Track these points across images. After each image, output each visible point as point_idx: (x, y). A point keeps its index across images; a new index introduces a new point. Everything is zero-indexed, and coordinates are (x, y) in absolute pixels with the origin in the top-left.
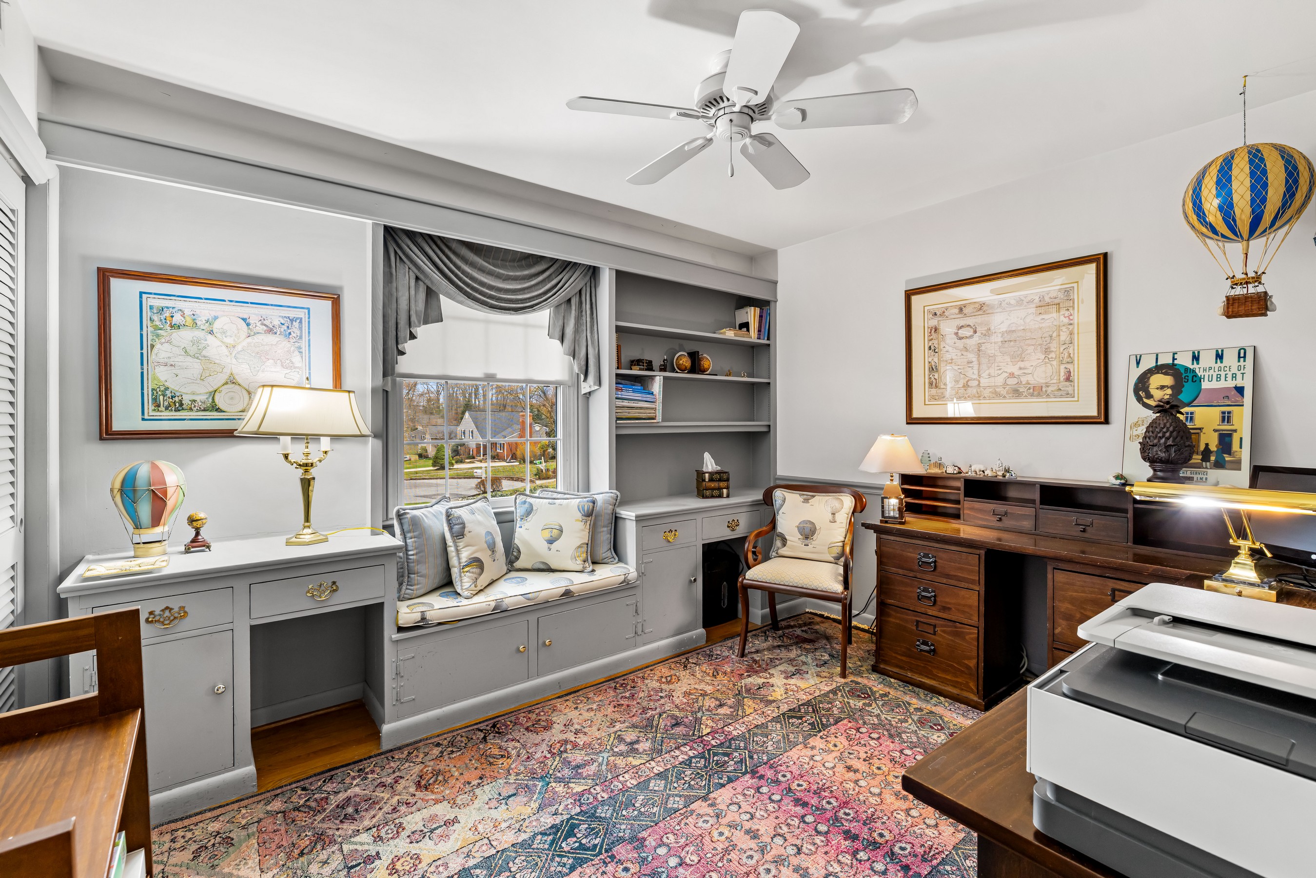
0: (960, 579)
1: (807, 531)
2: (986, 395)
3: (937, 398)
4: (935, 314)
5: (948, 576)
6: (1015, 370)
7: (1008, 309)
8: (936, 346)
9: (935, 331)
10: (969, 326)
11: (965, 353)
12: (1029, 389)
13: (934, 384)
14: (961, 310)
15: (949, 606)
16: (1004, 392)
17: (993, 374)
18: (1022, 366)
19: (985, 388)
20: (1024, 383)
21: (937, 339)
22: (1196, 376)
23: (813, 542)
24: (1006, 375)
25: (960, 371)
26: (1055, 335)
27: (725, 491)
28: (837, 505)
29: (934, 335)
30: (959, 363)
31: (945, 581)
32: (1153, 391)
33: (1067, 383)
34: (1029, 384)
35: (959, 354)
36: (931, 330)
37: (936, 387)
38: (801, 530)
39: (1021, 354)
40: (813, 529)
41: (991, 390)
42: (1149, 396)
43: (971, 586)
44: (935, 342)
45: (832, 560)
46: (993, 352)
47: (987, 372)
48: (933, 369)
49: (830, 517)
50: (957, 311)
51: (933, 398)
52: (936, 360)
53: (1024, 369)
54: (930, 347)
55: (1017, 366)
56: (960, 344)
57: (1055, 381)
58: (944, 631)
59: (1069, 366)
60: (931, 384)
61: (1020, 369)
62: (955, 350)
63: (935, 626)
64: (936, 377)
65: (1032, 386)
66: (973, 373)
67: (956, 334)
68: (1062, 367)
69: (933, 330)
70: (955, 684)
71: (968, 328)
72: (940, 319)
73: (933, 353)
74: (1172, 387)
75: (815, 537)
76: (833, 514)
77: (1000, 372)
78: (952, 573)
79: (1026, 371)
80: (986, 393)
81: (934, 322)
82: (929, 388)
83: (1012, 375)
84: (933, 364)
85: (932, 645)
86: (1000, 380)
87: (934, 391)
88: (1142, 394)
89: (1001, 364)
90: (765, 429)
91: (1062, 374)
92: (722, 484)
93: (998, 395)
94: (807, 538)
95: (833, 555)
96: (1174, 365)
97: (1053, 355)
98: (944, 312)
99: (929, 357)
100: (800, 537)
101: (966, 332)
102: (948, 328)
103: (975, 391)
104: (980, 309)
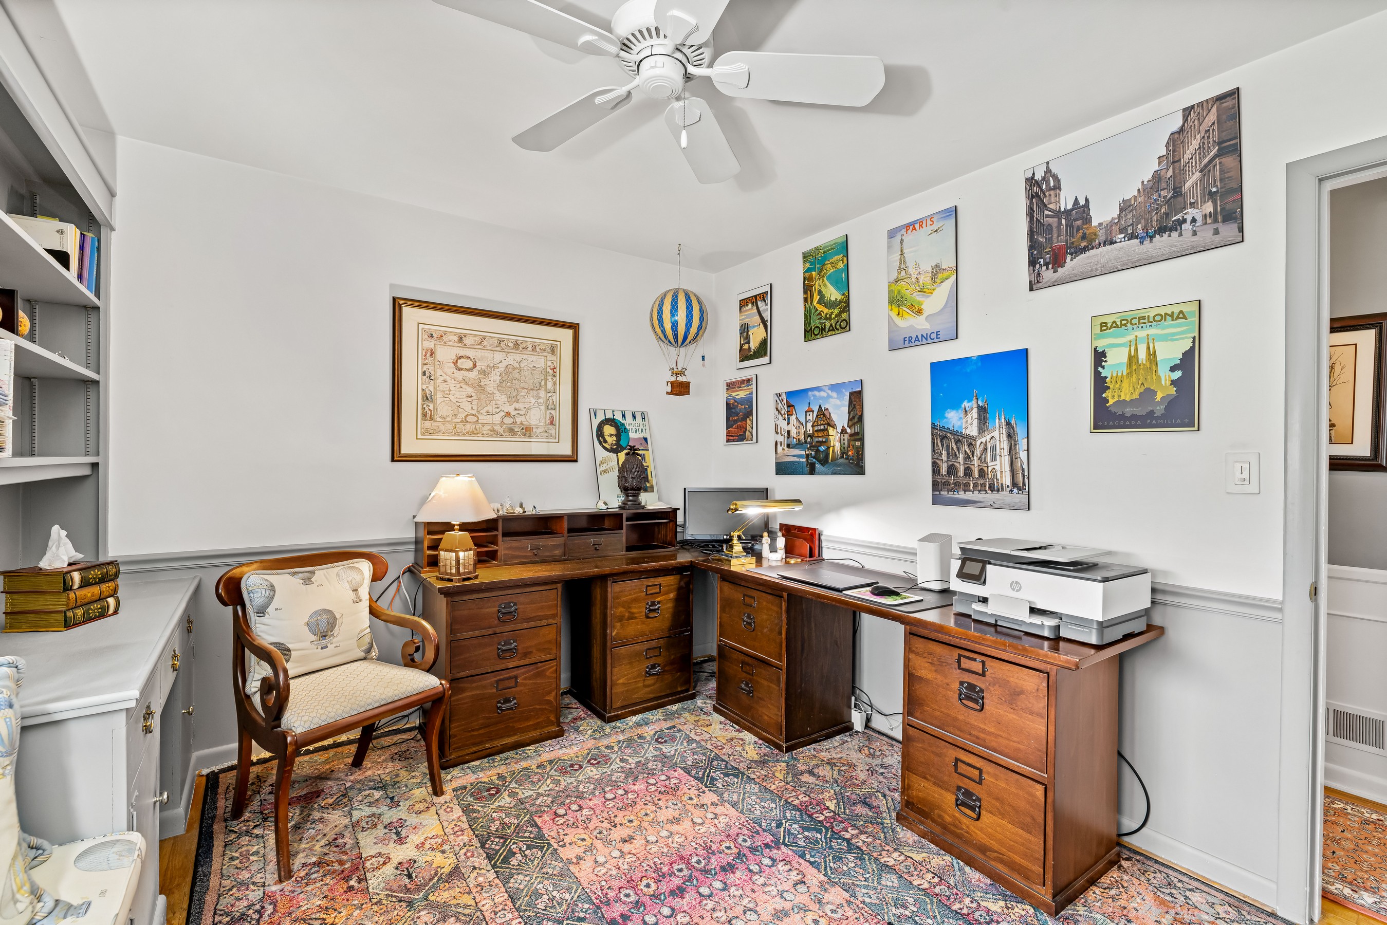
0: (540, 618)
1: (323, 626)
2: (484, 432)
3: (432, 431)
4: (432, 336)
5: (529, 620)
6: (511, 409)
7: (506, 350)
8: (432, 372)
9: (431, 355)
10: (468, 357)
11: (464, 386)
12: (523, 429)
13: (428, 415)
14: (461, 339)
15: (530, 650)
16: (501, 431)
17: (491, 412)
18: (517, 407)
19: (483, 425)
20: (518, 423)
21: (434, 364)
22: (625, 428)
23: (335, 640)
24: (503, 414)
25: (458, 404)
26: (543, 383)
27: (111, 601)
28: (356, 576)
29: (429, 360)
30: (458, 396)
31: (525, 625)
32: (608, 438)
33: (551, 427)
34: (522, 424)
35: (458, 386)
36: (426, 353)
37: (431, 419)
38: (313, 627)
39: (517, 395)
40: (331, 621)
41: (489, 427)
42: (606, 442)
43: (550, 621)
44: (431, 368)
45: (362, 654)
46: (492, 389)
47: (486, 409)
48: (427, 398)
49: (352, 595)
50: (456, 339)
51: (427, 431)
52: (431, 388)
53: (519, 410)
54: (424, 372)
55: (513, 407)
56: (459, 375)
57: (542, 424)
58: (525, 679)
59: (553, 412)
60: (424, 415)
61: (516, 409)
62: (453, 381)
63: (516, 678)
64: (431, 407)
65: (524, 427)
66: (472, 408)
67: (455, 363)
68: (548, 411)
69: (429, 354)
70: (536, 727)
71: (468, 360)
72: (437, 342)
73: (427, 380)
74: (616, 435)
75: (336, 632)
76: (355, 590)
77: (498, 410)
78: (533, 615)
79: (520, 412)
80: (485, 429)
81: (430, 344)
82: (422, 420)
83: (508, 414)
84: (428, 392)
85: (515, 698)
86: (497, 419)
87: (428, 424)
88: (602, 440)
89: (498, 402)
90: (86, 471)
91: (548, 418)
92: (106, 587)
93: (495, 432)
94: (324, 636)
95: (364, 648)
96: (614, 419)
97: (541, 401)
98: (442, 336)
99: (422, 383)
100: (313, 638)
101: (467, 364)
102: (446, 354)
103: (474, 427)
104: (481, 343)
